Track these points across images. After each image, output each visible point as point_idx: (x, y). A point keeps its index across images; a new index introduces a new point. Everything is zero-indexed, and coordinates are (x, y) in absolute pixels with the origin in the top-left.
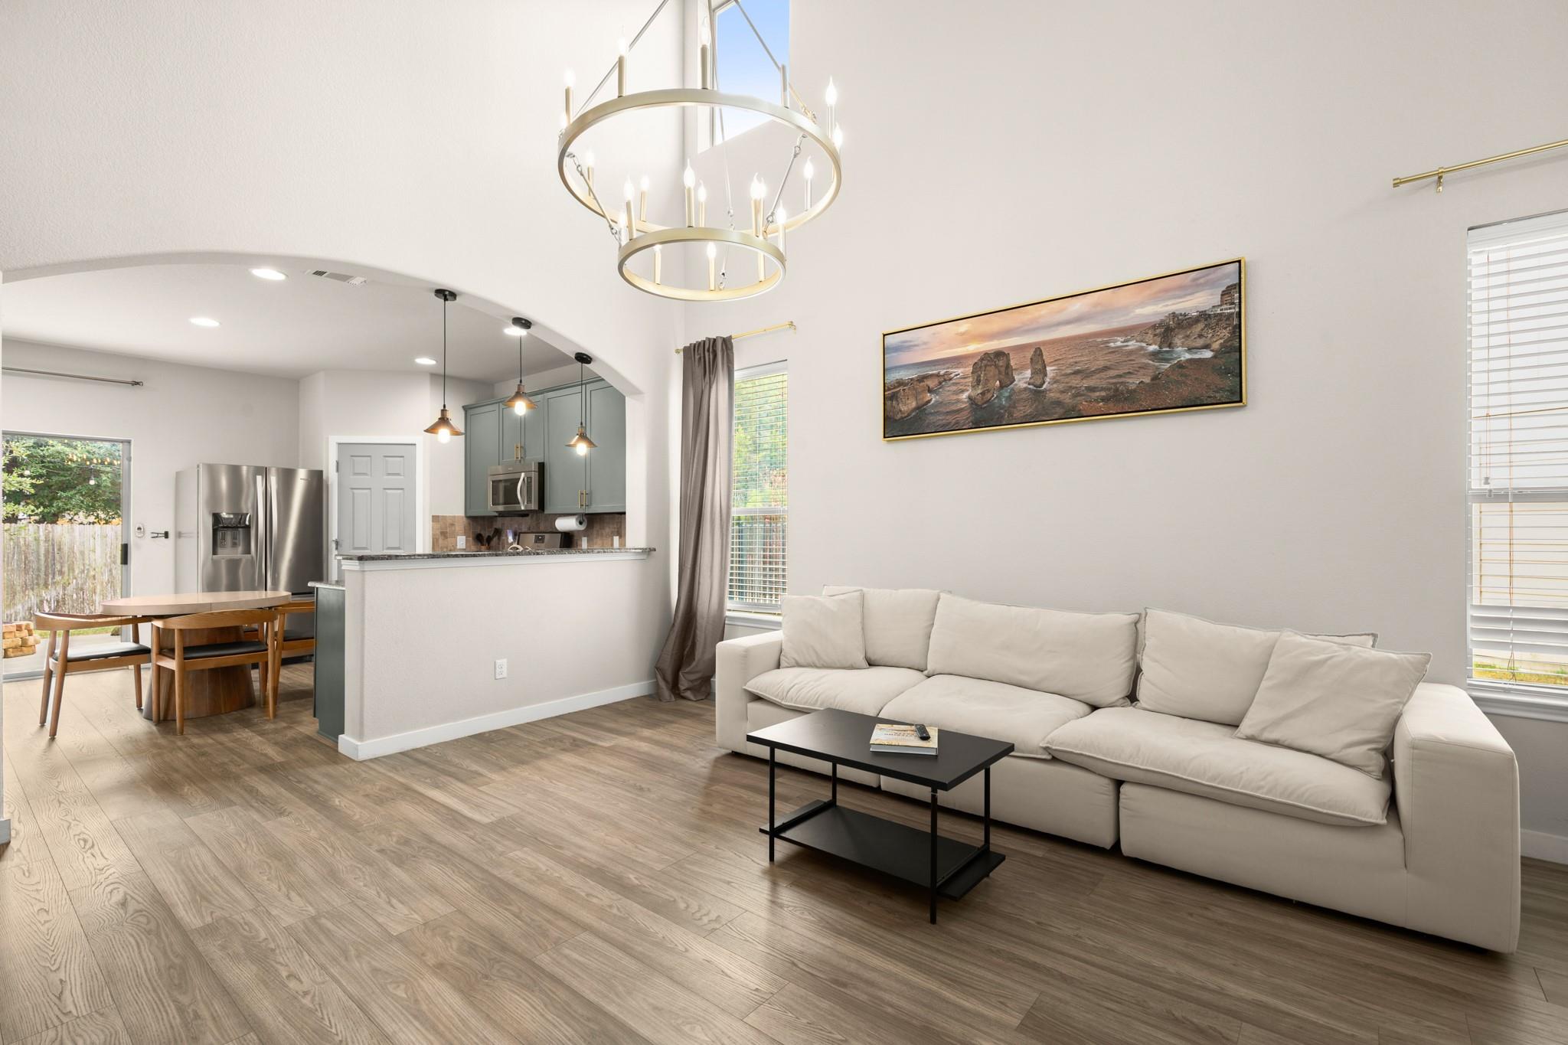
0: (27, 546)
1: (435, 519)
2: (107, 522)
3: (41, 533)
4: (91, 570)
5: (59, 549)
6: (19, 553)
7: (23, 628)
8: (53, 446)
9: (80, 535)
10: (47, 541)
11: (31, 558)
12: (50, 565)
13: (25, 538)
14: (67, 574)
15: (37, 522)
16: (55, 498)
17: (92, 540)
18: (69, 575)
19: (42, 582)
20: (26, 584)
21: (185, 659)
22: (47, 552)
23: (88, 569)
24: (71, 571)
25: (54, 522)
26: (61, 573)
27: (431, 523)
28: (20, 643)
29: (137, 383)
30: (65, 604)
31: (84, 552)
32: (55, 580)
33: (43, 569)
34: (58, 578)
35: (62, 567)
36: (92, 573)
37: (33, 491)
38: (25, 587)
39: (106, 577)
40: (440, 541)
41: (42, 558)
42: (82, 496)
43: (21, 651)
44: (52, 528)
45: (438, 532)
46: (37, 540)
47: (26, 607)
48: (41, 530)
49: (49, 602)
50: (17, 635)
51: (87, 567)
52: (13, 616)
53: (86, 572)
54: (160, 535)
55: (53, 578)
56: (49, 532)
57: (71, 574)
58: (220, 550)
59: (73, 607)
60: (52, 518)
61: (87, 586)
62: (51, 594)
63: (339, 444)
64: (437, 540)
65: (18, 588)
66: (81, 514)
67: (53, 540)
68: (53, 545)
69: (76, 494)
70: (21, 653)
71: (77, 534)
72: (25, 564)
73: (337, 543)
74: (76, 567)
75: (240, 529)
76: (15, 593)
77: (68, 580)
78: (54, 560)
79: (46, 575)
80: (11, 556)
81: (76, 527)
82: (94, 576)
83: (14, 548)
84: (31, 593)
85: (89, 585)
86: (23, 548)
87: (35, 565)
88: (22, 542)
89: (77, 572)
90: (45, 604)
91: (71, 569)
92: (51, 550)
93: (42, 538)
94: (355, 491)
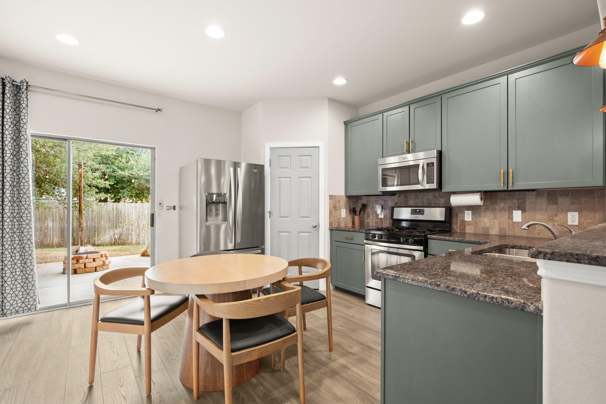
0: (110, 211)
1: (331, 197)
2: (136, 202)
3: (114, 207)
4: (131, 221)
5: (120, 213)
6: (107, 214)
7: (104, 255)
8: (118, 172)
9: (127, 207)
10: (116, 210)
11: (111, 216)
12: (117, 219)
13: (109, 209)
14: (123, 223)
15: (114, 202)
16: (120, 193)
17: (131, 209)
18: (124, 224)
19: (115, 226)
20: (109, 227)
21: (233, 351)
22: (116, 213)
23: (130, 221)
24: (125, 222)
25: (119, 202)
26: (121, 222)
27: (329, 200)
28: (102, 264)
29: (159, 110)
30: (122, 235)
31: (129, 214)
32: (119, 226)
33: (115, 221)
34: (120, 224)
35: (121, 220)
36: (132, 223)
37: (110, 187)
38: (109, 228)
39: (136, 224)
40: (333, 213)
41: (115, 216)
42: (128, 191)
43: (103, 268)
44: (118, 204)
45: (332, 206)
46: (113, 209)
47: (109, 237)
48: (114, 205)
49: (117, 234)
50: (101, 259)
51: (130, 220)
52: (105, 239)
53: (129, 222)
54: (171, 208)
55: (119, 224)
56: (117, 206)
57: (124, 223)
58: (209, 218)
59: (125, 236)
60: (118, 200)
61: (130, 228)
62: (118, 231)
63: (271, 148)
64: (332, 211)
65: (107, 229)
66: (127, 199)
67: (118, 209)
68: (118, 211)
69: (126, 191)
70: (102, 269)
71: (126, 207)
72: (109, 219)
73: (270, 213)
74: (126, 220)
75: (220, 204)
76: (106, 230)
77: (123, 226)
78: (119, 217)
79: (116, 223)
80: (104, 215)
81: (126, 204)
82: (132, 224)
83: (105, 212)
84: (111, 230)
85: (130, 227)
86: (109, 212)
87: (112, 219)
88: (108, 210)
89: (126, 222)
90: (116, 235)
91: (125, 221)
92: (118, 213)
93: (115, 208)
94: (281, 179)
